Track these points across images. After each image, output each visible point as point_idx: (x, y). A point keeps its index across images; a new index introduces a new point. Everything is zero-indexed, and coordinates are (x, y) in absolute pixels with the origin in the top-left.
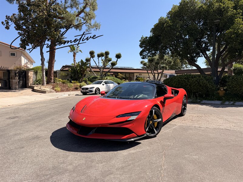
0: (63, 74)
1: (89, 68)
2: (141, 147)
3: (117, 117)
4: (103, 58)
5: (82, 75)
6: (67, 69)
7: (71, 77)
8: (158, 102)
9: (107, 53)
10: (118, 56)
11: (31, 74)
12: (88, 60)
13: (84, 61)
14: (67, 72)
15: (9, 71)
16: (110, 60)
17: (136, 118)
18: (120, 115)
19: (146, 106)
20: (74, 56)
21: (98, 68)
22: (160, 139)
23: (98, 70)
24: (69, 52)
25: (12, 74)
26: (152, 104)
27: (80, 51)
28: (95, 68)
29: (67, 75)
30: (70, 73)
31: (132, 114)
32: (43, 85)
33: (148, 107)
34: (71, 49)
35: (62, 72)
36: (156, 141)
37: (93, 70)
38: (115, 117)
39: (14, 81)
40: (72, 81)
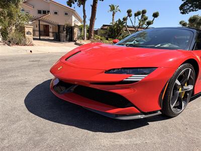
0: (103, 32)
1: (125, 27)
2: (143, 132)
3: (108, 72)
4: (140, 17)
5: (118, 34)
6: (106, 27)
7: (109, 35)
8: (198, 57)
9: (144, 12)
10: (155, 15)
11: (76, 30)
12: (125, 19)
13: (122, 20)
14: (106, 30)
15: (59, 26)
16: (146, 19)
17: (143, 80)
18: (114, 69)
19: (171, 60)
20: (113, 15)
21: (134, 27)
22: (186, 123)
23: (133, 29)
24: (109, 12)
25: (61, 29)
26: (185, 57)
27: (119, 10)
28: (131, 27)
29: (106, 34)
30: (108, 32)
31: (136, 70)
32: (83, 39)
33: (174, 61)
34: (111, 9)
35: (102, 31)
36: (178, 126)
37: (128, 29)
38: (103, 72)
39: (62, 34)
40: (109, 39)
